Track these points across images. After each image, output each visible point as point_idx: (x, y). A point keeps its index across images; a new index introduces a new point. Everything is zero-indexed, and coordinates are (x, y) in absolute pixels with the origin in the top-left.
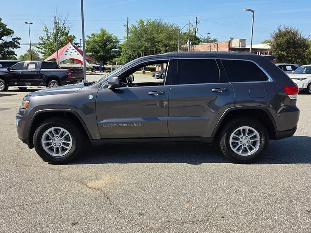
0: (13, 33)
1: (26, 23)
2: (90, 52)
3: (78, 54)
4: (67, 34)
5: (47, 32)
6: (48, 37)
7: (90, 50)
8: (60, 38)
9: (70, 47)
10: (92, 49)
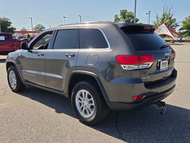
0: (139, 20)
1: (147, 14)
2: (186, 29)
3: (168, 31)
4: (171, 18)
5: (157, 18)
6: (158, 21)
7: (186, 27)
8: (165, 21)
9: (164, 26)
10: (187, 26)
